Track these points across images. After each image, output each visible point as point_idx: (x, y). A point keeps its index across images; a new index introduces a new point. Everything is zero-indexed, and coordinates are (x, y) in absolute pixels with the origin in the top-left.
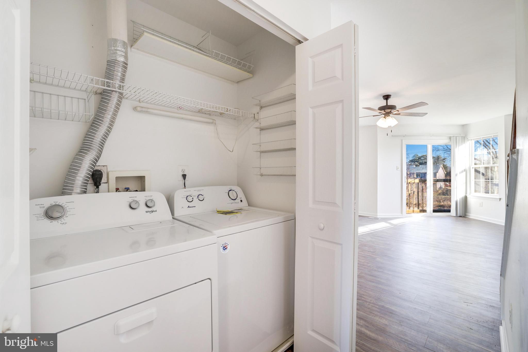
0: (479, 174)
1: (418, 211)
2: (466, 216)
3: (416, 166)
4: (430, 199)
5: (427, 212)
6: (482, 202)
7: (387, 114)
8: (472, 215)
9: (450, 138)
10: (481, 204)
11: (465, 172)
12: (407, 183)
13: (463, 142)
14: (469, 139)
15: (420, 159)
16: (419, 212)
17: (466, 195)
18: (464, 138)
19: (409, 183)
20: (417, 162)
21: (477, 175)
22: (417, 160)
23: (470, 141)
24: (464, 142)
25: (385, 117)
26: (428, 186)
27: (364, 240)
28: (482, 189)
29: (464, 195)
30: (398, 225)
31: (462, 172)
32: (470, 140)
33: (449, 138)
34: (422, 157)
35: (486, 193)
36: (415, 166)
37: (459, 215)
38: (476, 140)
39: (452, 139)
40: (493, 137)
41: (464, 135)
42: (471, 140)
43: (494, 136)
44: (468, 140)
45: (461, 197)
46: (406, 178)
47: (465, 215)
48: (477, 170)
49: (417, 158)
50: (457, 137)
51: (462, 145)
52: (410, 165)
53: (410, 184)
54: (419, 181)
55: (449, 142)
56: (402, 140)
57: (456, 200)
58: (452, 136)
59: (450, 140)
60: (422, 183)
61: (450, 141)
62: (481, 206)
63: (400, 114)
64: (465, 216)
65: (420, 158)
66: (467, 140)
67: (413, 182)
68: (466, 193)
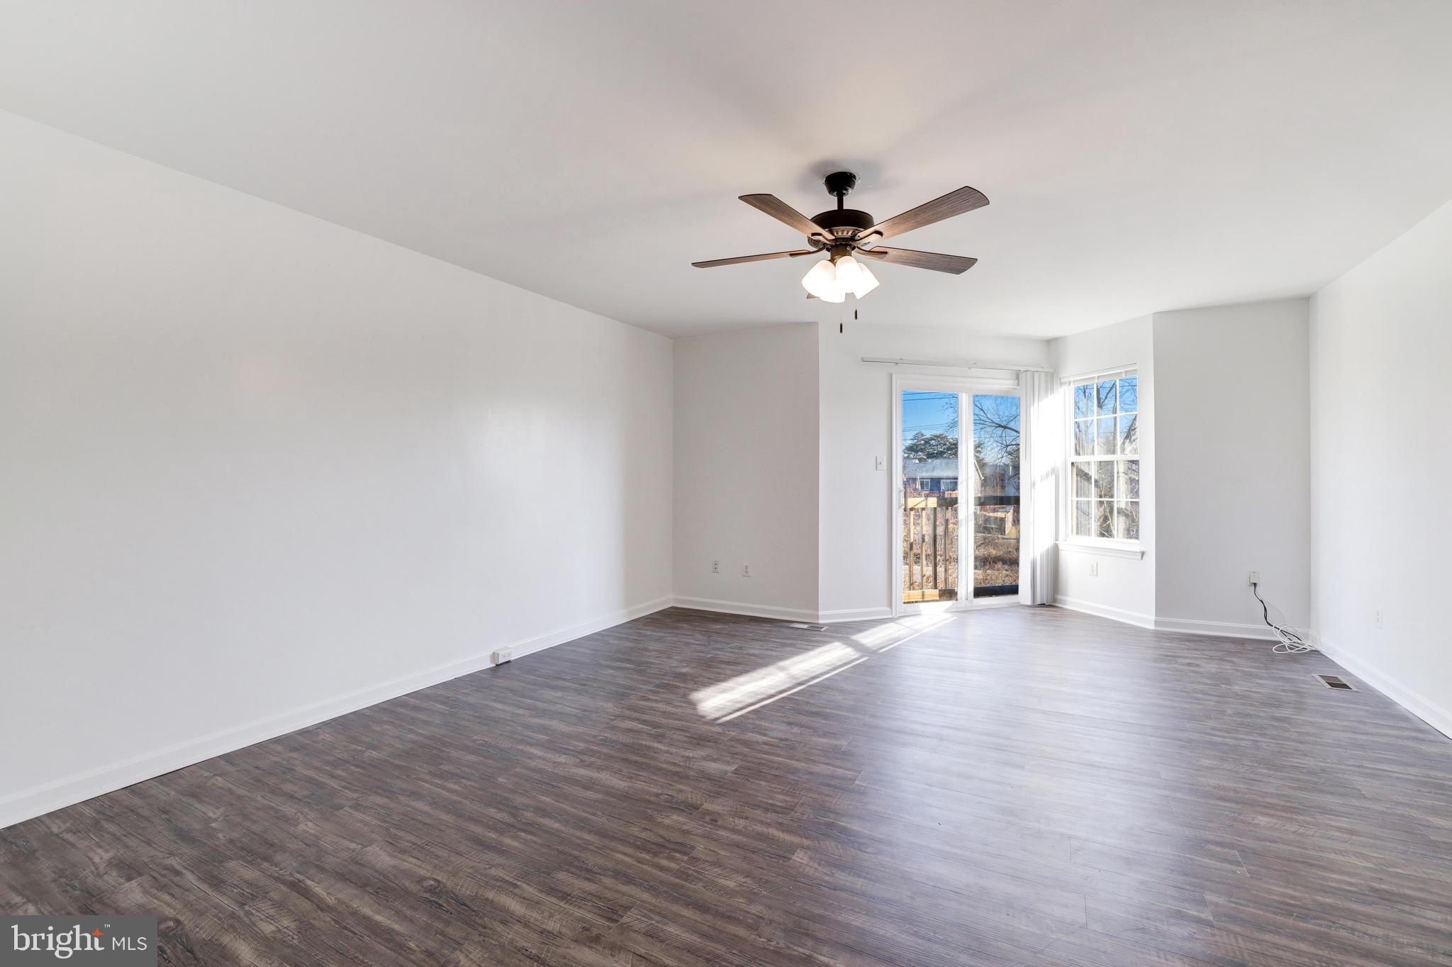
0: (1086, 483)
1: (935, 596)
2: (1056, 604)
3: (920, 460)
4: (967, 558)
5: (959, 596)
6: (1097, 564)
7: (840, 248)
8: (1073, 600)
9: (1017, 376)
10: (1095, 569)
11: (1054, 476)
12: (905, 510)
13: (1049, 391)
14: (1063, 380)
15: (927, 445)
16: (938, 598)
17: (1057, 542)
18: (1052, 377)
19: (911, 509)
20: (922, 450)
21: (1081, 487)
22: (923, 447)
23: (1065, 388)
24: (1052, 389)
25: (832, 260)
26: (962, 520)
27: (761, 738)
28: (1094, 526)
29: (1053, 544)
30: (882, 651)
31: (1047, 475)
32: (1065, 383)
33: (1015, 377)
34: (932, 439)
35: (1102, 535)
36: (917, 461)
37: (1038, 601)
38: (1081, 384)
39: (1022, 377)
40: (1124, 376)
41: (1051, 370)
42: (1068, 384)
43: (1126, 372)
44: (1062, 384)
45: (1044, 550)
46: (902, 494)
47: (1055, 600)
48: (1082, 471)
49: (923, 442)
50: (1036, 375)
51: (1047, 396)
52: (908, 457)
53: (912, 513)
54: (938, 502)
55: (1013, 389)
56: (891, 374)
57: (1031, 557)
58: (1022, 369)
59: (1017, 381)
60: (944, 508)
61: (1018, 385)
62: (1095, 574)
63: (886, 253)
64: (1052, 604)
65: (927, 442)
66: (1059, 383)
67: (922, 505)
68: (1057, 539)
